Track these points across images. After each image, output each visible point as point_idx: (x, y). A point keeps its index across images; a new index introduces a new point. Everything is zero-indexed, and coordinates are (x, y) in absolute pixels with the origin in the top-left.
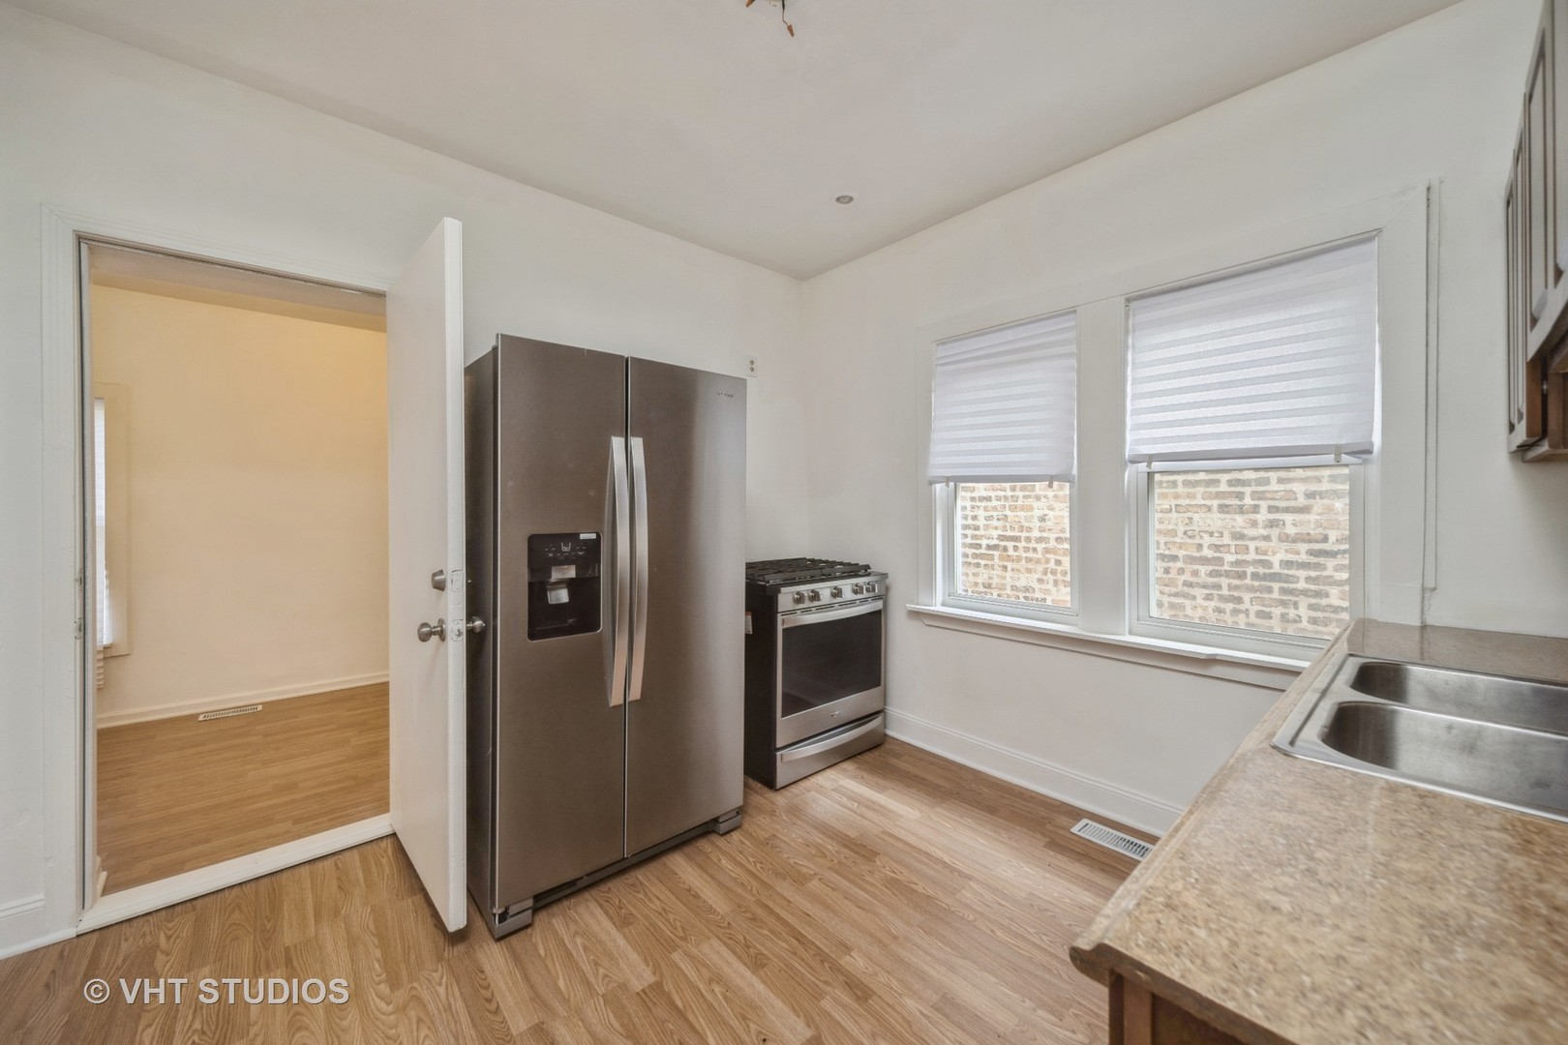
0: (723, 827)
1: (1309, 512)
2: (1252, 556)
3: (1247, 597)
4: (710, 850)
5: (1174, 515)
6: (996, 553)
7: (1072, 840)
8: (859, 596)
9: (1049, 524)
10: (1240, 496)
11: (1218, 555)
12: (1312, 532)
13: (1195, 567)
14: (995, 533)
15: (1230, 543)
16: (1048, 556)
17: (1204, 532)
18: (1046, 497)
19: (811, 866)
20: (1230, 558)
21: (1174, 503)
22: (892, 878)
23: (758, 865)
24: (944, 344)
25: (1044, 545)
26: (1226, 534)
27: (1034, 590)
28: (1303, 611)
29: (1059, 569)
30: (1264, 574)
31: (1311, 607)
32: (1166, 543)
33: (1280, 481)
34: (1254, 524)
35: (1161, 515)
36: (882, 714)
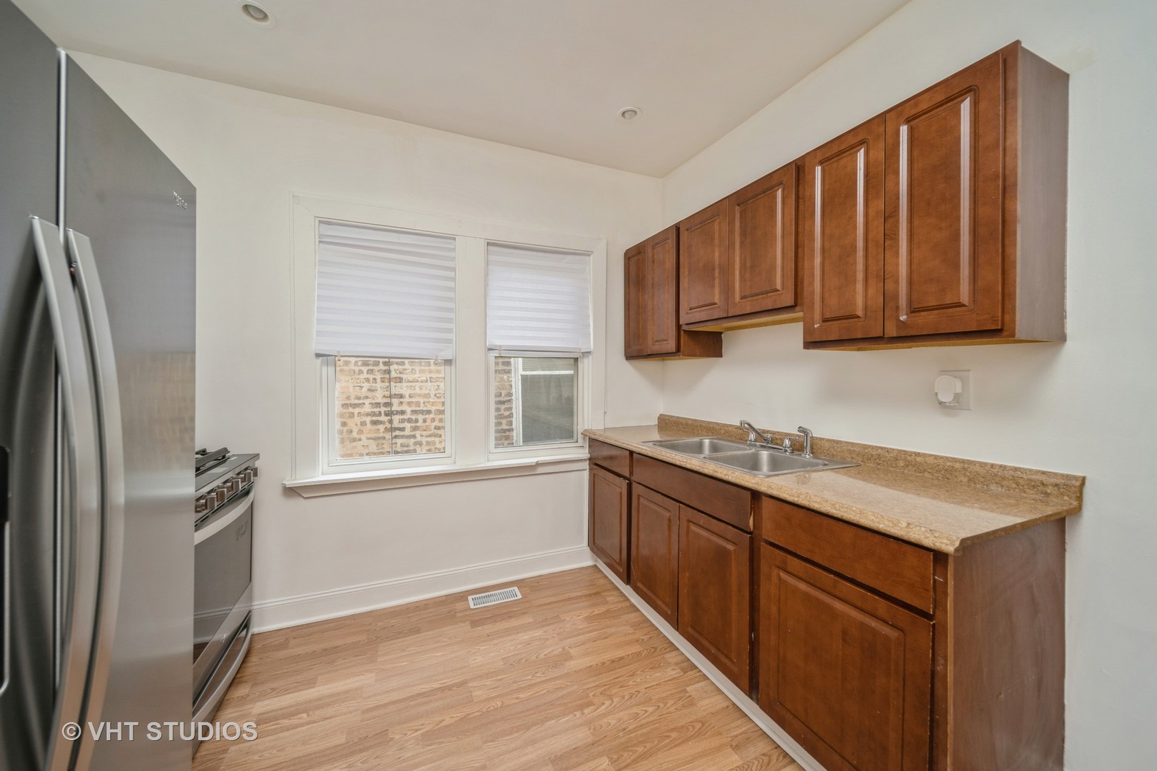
5: (429, 384)
7: (478, 613)
21: (429, 376)
24: (328, 224)
32: (424, 402)
35: (422, 384)
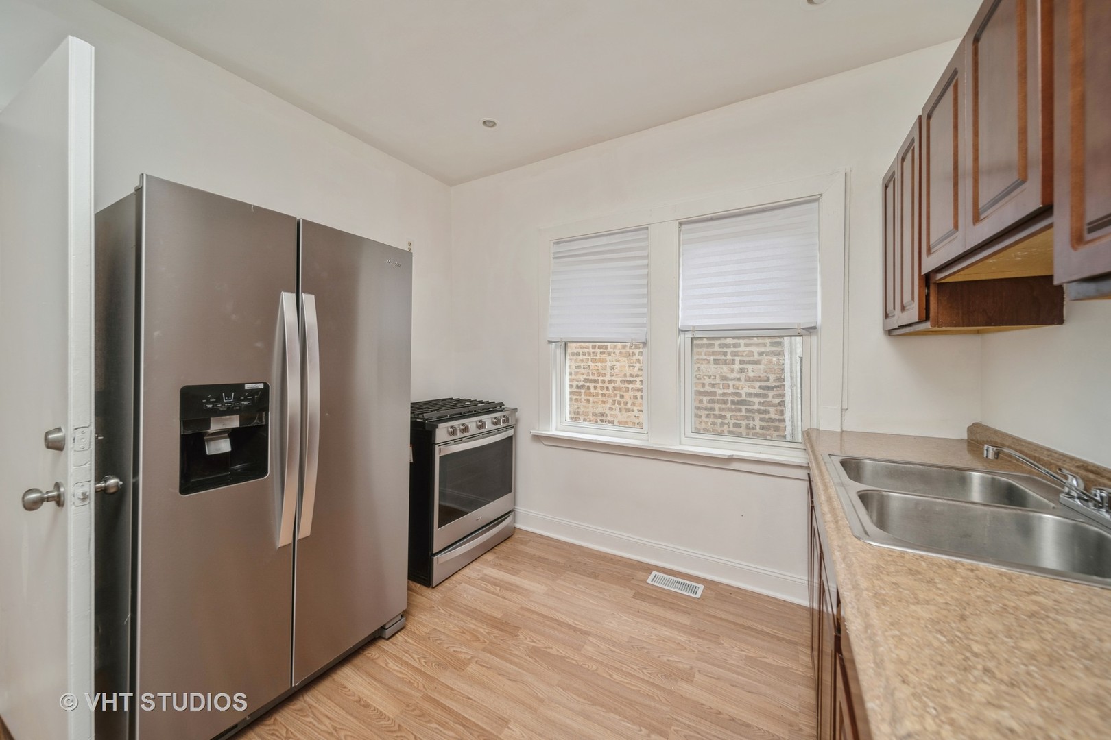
0: (388, 633)
1: (760, 364)
2: (731, 390)
3: (728, 415)
4: (377, 656)
6: (583, 391)
7: (649, 589)
8: (498, 427)
9: (616, 371)
10: (725, 354)
11: (714, 390)
12: (761, 375)
13: (701, 397)
14: (582, 378)
15: (720, 382)
16: (615, 392)
17: (706, 376)
18: (614, 353)
19: (468, 651)
20: (720, 392)
22: (533, 647)
23: (422, 660)
24: (558, 243)
25: (613, 385)
26: (718, 376)
27: (607, 415)
28: (758, 423)
29: (623, 401)
30: (738, 401)
31: (761, 420)
33: (747, 345)
34: (732, 371)
36: (513, 513)
